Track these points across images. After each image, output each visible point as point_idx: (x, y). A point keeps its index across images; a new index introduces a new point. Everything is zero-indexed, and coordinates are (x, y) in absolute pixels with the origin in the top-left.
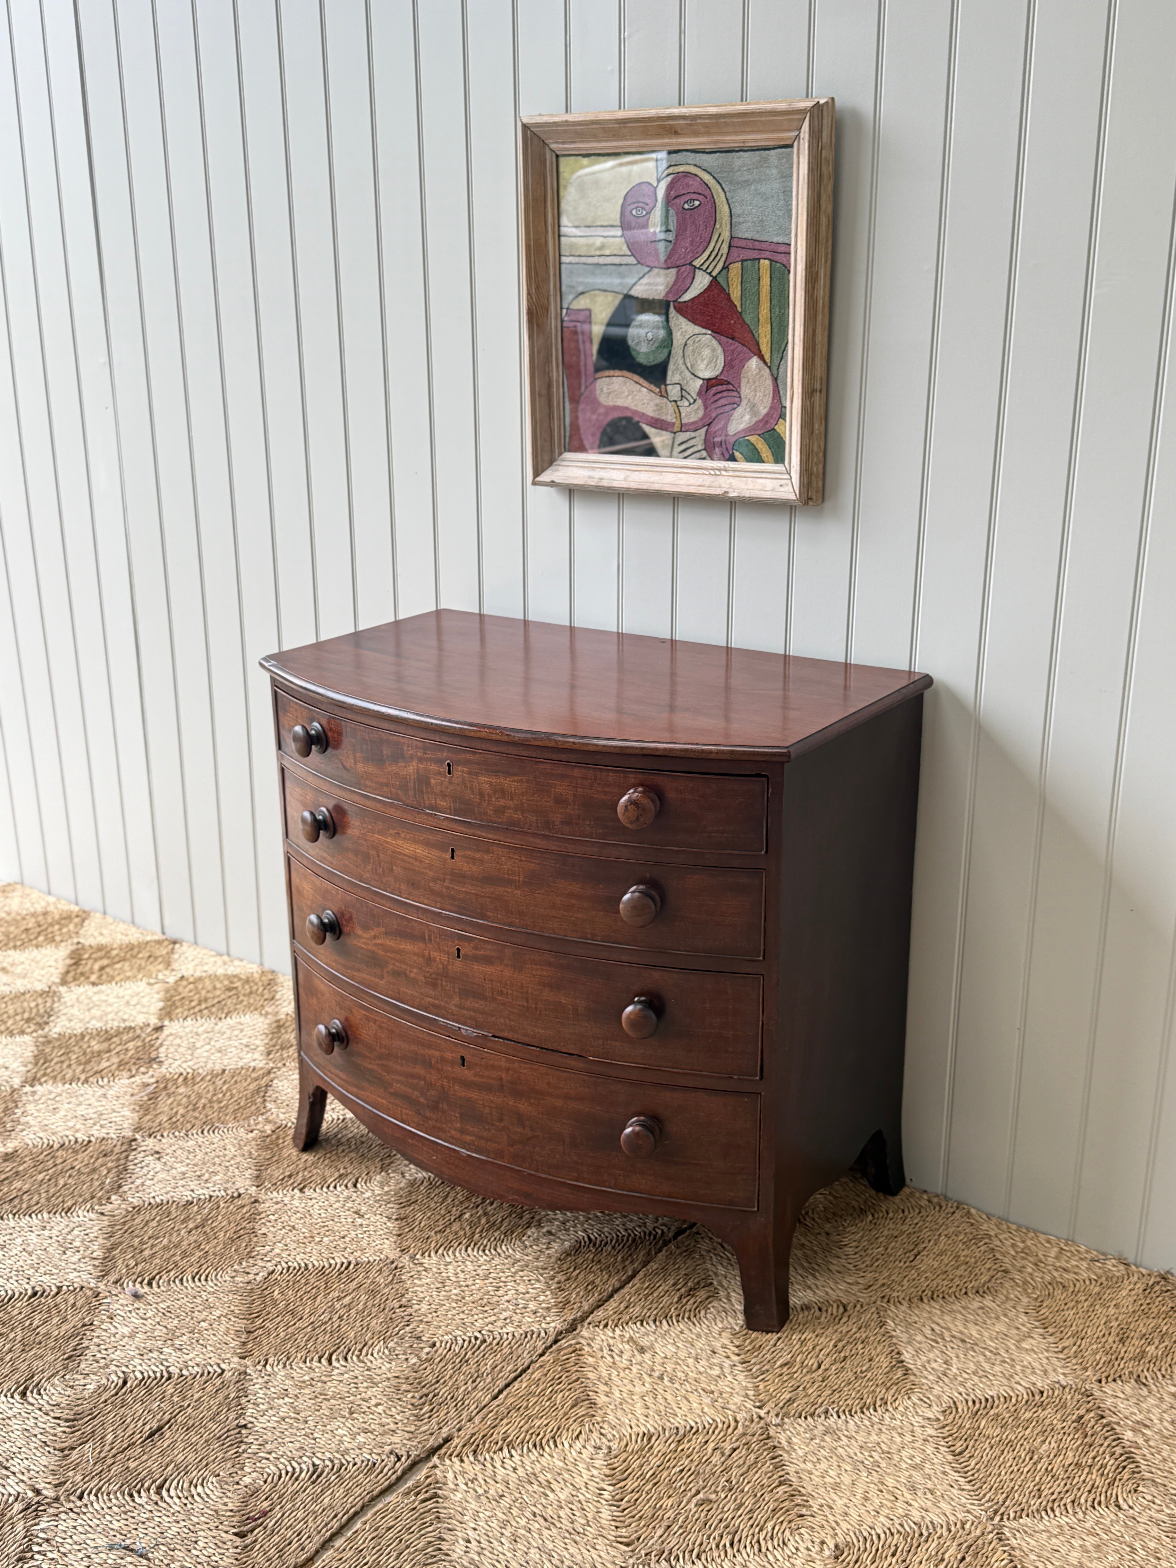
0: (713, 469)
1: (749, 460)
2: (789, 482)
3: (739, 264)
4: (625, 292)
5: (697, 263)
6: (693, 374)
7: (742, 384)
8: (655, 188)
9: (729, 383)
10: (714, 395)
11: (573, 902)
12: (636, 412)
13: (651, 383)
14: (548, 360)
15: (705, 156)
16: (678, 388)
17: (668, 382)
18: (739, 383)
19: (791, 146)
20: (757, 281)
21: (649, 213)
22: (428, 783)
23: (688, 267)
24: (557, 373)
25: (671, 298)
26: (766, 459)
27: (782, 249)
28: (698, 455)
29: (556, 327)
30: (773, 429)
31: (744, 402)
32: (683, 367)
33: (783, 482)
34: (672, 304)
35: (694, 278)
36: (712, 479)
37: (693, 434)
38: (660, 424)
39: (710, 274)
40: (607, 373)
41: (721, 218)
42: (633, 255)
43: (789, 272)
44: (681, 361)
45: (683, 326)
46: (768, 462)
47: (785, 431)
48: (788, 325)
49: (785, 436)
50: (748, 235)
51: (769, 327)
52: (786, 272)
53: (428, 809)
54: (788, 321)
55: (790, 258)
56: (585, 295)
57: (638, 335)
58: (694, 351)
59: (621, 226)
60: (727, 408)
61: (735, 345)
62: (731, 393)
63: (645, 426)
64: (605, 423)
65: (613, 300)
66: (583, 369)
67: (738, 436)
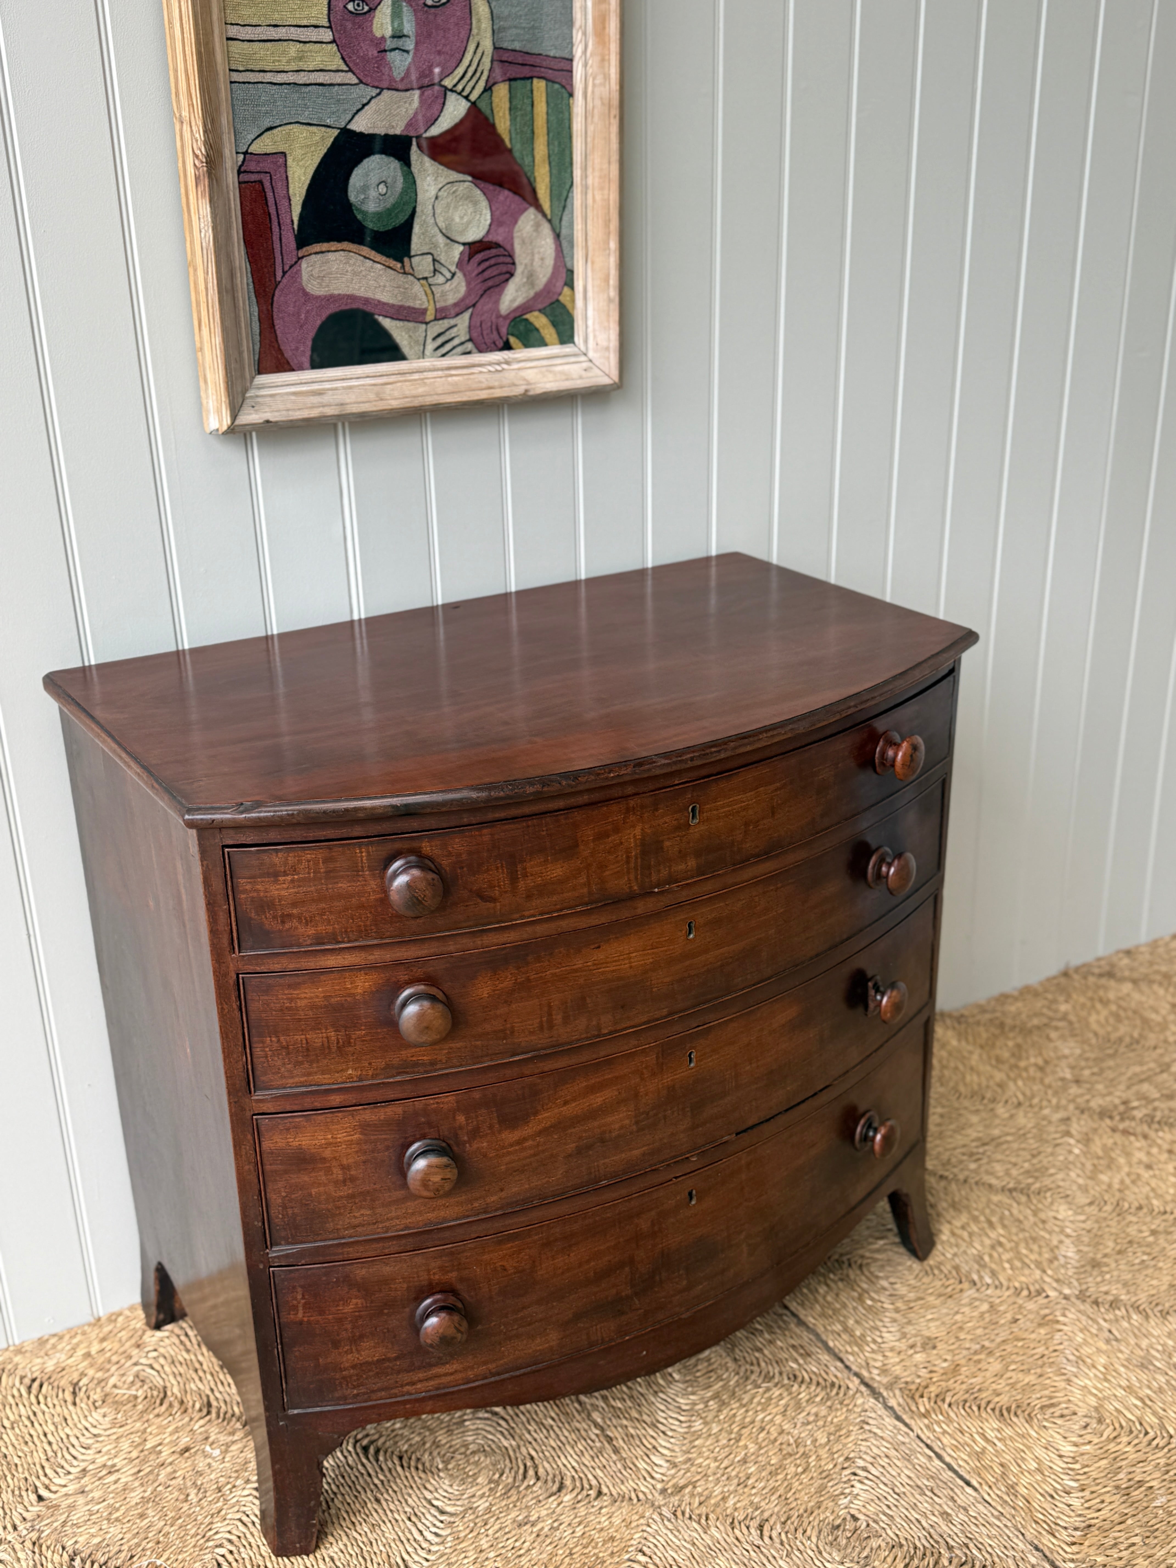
1: (527, 345)
3: (506, 86)
4: (342, 125)
6: (448, 238)
7: (516, 246)
9: (498, 246)
10: (479, 264)
12: (367, 301)
13: (388, 256)
16: (430, 258)
17: (413, 253)
18: (512, 245)
20: (529, 108)
21: (371, 10)
22: (659, 850)
23: (436, 89)
25: (412, 134)
26: (550, 341)
27: (563, 65)
28: (459, 349)
30: (558, 301)
31: (519, 269)
32: (434, 230)
34: (414, 140)
35: (444, 104)
36: (496, 376)
37: (452, 322)
38: (404, 314)
39: (467, 98)
40: (317, 247)
41: (479, 20)
42: (350, 70)
43: (571, 95)
44: (430, 221)
45: (432, 172)
46: (553, 344)
47: (573, 300)
48: (571, 164)
49: (574, 307)
50: (517, 46)
51: (547, 168)
52: (566, 95)
53: (657, 886)
54: (571, 159)
55: (571, 77)
56: (275, 131)
57: (365, 189)
58: (448, 206)
59: (330, 27)
60: (497, 280)
61: (505, 195)
62: (502, 259)
63: (380, 319)
64: (319, 322)
65: (323, 138)
66: (277, 246)
67: (512, 316)
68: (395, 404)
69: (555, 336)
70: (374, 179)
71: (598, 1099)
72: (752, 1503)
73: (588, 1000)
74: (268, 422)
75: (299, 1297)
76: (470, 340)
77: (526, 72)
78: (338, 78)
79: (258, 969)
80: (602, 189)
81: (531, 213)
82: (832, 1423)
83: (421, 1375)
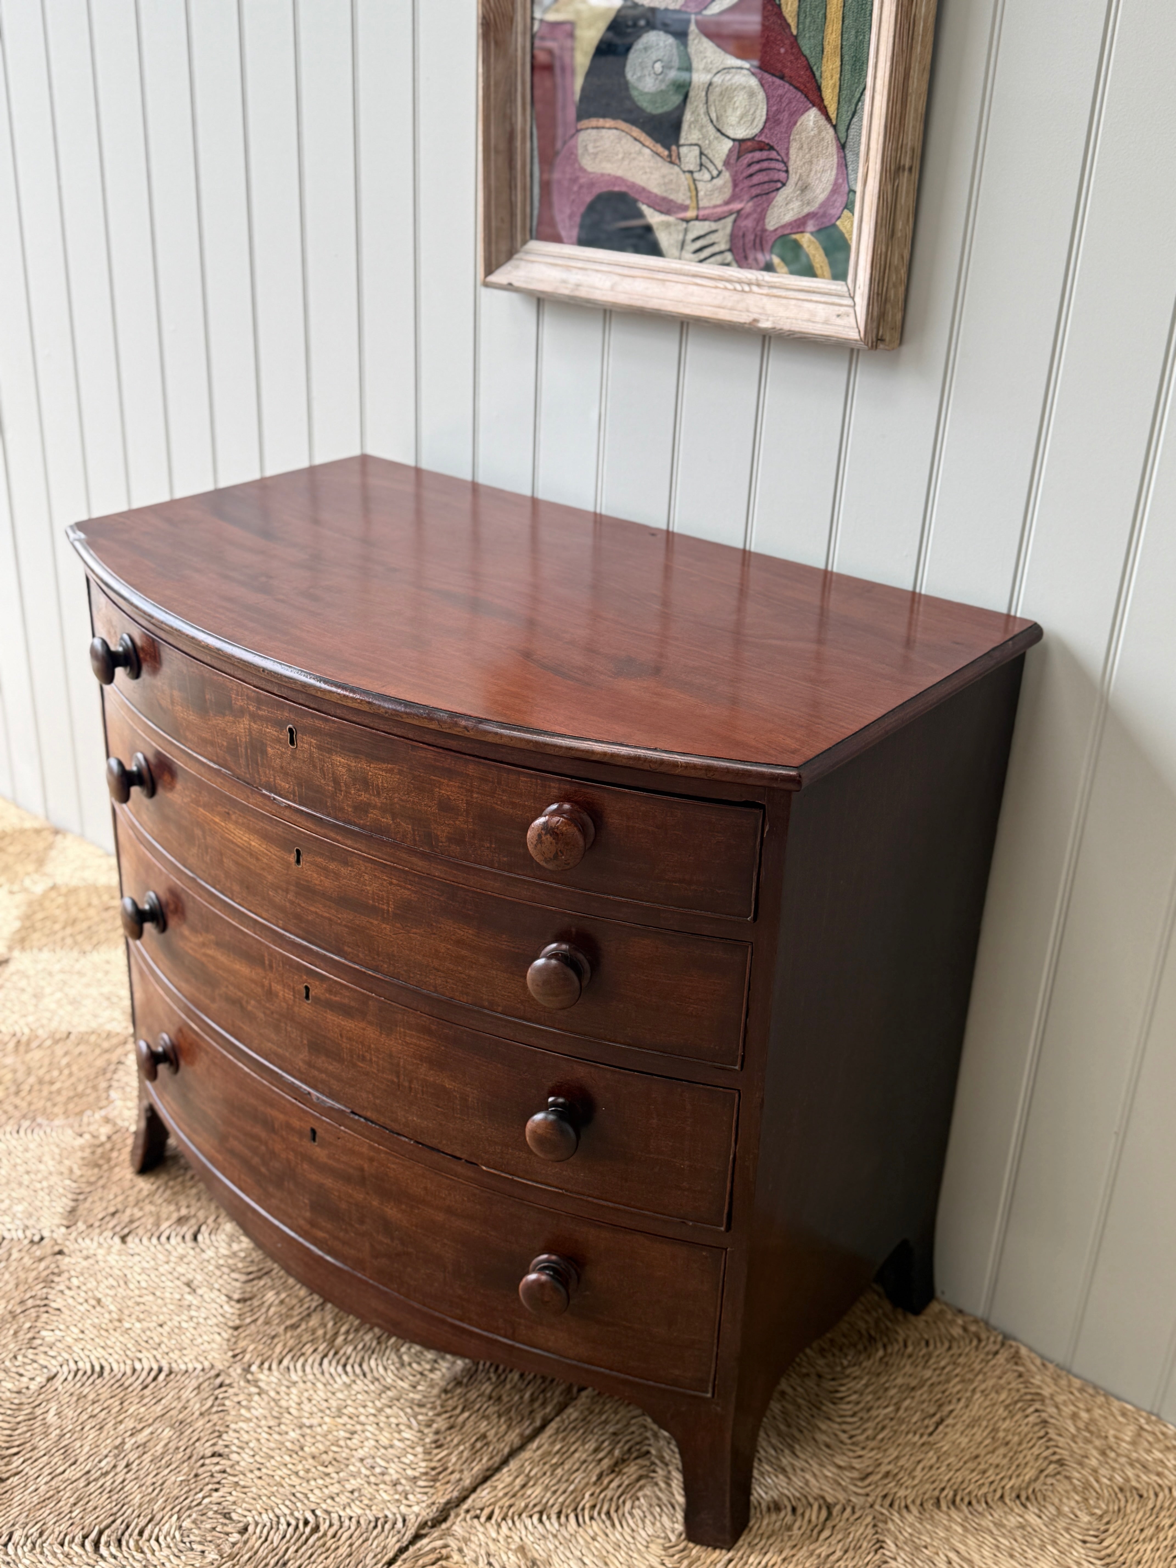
0: (740, 282)
1: (794, 271)
2: (851, 310)
6: (719, 130)
7: (793, 151)
9: (771, 148)
10: (749, 165)
11: (464, 952)
12: (633, 185)
13: (657, 141)
14: (510, 98)
16: (696, 151)
17: (682, 141)
18: (788, 149)
22: (264, 752)
24: (522, 119)
25: (693, 8)
26: (819, 272)
28: (719, 258)
29: (524, 48)
30: (834, 226)
31: (793, 181)
32: (705, 120)
33: (842, 310)
34: (692, 19)
36: (737, 297)
37: (713, 226)
38: (666, 206)
40: (594, 122)
44: (702, 110)
45: (709, 53)
46: (823, 277)
47: (852, 229)
51: (838, 62)
53: (265, 788)
54: (868, 53)
57: (643, 65)
58: (722, 94)
60: (766, 188)
61: (784, 88)
62: (773, 165)
63: (644, 208)
64: (589, 199)
66: (560, 115)
67: (779, 233)
69: (827, 267)
70: (652, 56)
76: (730, 250)
81: (813, 115)
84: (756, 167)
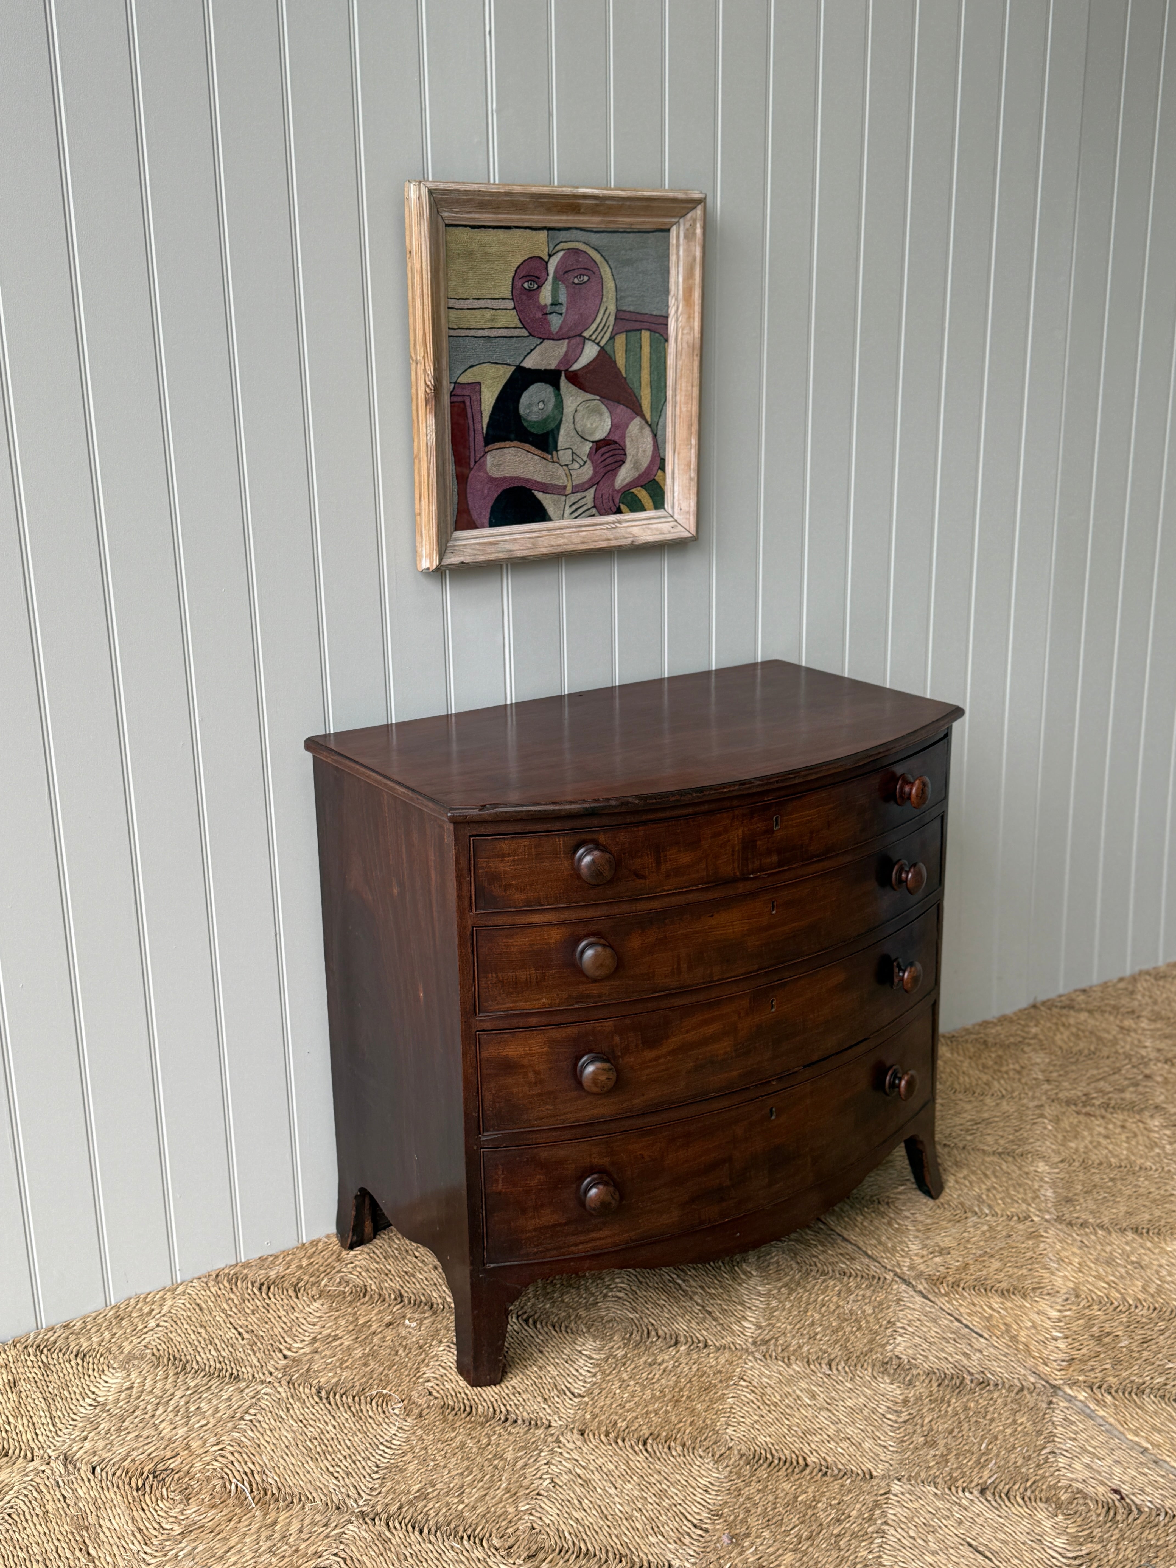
2: (676, 523)
3: (623, 336)
4: (517, 364)
5: (586, 334)
6: (582, 438)
7: (627, 443)
8: (547, 263)
9: (615, 443)
10: (602, 455)
12: (528, 480)
13: (542, 451)
14: (443, 438)
15: (593, 235)
16: (570, 451)
17: (559, 448)
18: (625, 442)
19: (668, 230)
20: (638, 350)
21: (539, 287)
23: (578, 338)
24: (448, 451)
25: (562, 368)
26: (647, 507)
27: (661, 320)
28: (587, 513)
29: (447, 403)
31: (629, 458)
32: (574, 432)
34: (563, 373)
35: (583, 348)
36: (612, 532)
37: (583, 494)
38: (551, 489)
39: (598, 344)
40: (497, 445)
41: (608, 292)
42: (524, 327)
43: (666, 340)
44: (573, 427)
45: (573, 393)
47: (664, 479)
48: (665, 387)
49: (664, 484)
50: (632, 309)
51: (649, 390)
52: (663, 341)
53: (752, 873)
54: (666, 383)
55: (667, 328)
56: (474, 368)
57: (529, 406)
58: (583, 416)
59: (513, 299)
60: (614, 466)
61: (621, 409)
62: (617, 452)
63: (536, 493)
64: (496, 496)
65: (505, 373)
66: (472, 444)
67: (623, 490)
68: (545, 550)
69: (651, 504)
70: (535, 399)
71: (710, 1030)
72: (821, 1350)
73: (705, 954)
74: (462, 563)
75: (500, 1172)
76: (595, 507)
77: (637, 325)
78: (516, 332)
79: (487, 924)
80: (687, 403)
81: (637, 420)
82: (875, 1300)
83: (582, 1238)
84: (607, 455)
